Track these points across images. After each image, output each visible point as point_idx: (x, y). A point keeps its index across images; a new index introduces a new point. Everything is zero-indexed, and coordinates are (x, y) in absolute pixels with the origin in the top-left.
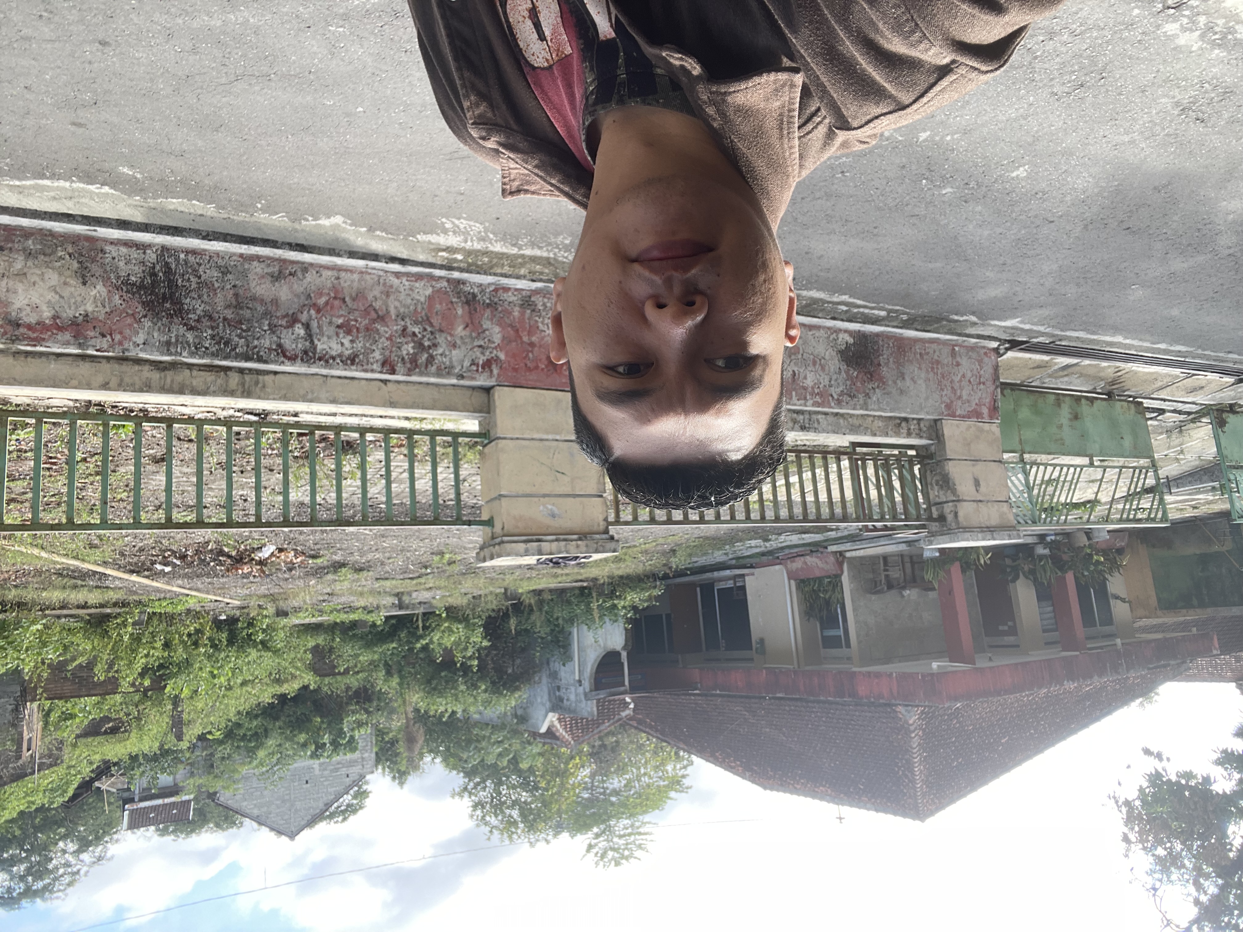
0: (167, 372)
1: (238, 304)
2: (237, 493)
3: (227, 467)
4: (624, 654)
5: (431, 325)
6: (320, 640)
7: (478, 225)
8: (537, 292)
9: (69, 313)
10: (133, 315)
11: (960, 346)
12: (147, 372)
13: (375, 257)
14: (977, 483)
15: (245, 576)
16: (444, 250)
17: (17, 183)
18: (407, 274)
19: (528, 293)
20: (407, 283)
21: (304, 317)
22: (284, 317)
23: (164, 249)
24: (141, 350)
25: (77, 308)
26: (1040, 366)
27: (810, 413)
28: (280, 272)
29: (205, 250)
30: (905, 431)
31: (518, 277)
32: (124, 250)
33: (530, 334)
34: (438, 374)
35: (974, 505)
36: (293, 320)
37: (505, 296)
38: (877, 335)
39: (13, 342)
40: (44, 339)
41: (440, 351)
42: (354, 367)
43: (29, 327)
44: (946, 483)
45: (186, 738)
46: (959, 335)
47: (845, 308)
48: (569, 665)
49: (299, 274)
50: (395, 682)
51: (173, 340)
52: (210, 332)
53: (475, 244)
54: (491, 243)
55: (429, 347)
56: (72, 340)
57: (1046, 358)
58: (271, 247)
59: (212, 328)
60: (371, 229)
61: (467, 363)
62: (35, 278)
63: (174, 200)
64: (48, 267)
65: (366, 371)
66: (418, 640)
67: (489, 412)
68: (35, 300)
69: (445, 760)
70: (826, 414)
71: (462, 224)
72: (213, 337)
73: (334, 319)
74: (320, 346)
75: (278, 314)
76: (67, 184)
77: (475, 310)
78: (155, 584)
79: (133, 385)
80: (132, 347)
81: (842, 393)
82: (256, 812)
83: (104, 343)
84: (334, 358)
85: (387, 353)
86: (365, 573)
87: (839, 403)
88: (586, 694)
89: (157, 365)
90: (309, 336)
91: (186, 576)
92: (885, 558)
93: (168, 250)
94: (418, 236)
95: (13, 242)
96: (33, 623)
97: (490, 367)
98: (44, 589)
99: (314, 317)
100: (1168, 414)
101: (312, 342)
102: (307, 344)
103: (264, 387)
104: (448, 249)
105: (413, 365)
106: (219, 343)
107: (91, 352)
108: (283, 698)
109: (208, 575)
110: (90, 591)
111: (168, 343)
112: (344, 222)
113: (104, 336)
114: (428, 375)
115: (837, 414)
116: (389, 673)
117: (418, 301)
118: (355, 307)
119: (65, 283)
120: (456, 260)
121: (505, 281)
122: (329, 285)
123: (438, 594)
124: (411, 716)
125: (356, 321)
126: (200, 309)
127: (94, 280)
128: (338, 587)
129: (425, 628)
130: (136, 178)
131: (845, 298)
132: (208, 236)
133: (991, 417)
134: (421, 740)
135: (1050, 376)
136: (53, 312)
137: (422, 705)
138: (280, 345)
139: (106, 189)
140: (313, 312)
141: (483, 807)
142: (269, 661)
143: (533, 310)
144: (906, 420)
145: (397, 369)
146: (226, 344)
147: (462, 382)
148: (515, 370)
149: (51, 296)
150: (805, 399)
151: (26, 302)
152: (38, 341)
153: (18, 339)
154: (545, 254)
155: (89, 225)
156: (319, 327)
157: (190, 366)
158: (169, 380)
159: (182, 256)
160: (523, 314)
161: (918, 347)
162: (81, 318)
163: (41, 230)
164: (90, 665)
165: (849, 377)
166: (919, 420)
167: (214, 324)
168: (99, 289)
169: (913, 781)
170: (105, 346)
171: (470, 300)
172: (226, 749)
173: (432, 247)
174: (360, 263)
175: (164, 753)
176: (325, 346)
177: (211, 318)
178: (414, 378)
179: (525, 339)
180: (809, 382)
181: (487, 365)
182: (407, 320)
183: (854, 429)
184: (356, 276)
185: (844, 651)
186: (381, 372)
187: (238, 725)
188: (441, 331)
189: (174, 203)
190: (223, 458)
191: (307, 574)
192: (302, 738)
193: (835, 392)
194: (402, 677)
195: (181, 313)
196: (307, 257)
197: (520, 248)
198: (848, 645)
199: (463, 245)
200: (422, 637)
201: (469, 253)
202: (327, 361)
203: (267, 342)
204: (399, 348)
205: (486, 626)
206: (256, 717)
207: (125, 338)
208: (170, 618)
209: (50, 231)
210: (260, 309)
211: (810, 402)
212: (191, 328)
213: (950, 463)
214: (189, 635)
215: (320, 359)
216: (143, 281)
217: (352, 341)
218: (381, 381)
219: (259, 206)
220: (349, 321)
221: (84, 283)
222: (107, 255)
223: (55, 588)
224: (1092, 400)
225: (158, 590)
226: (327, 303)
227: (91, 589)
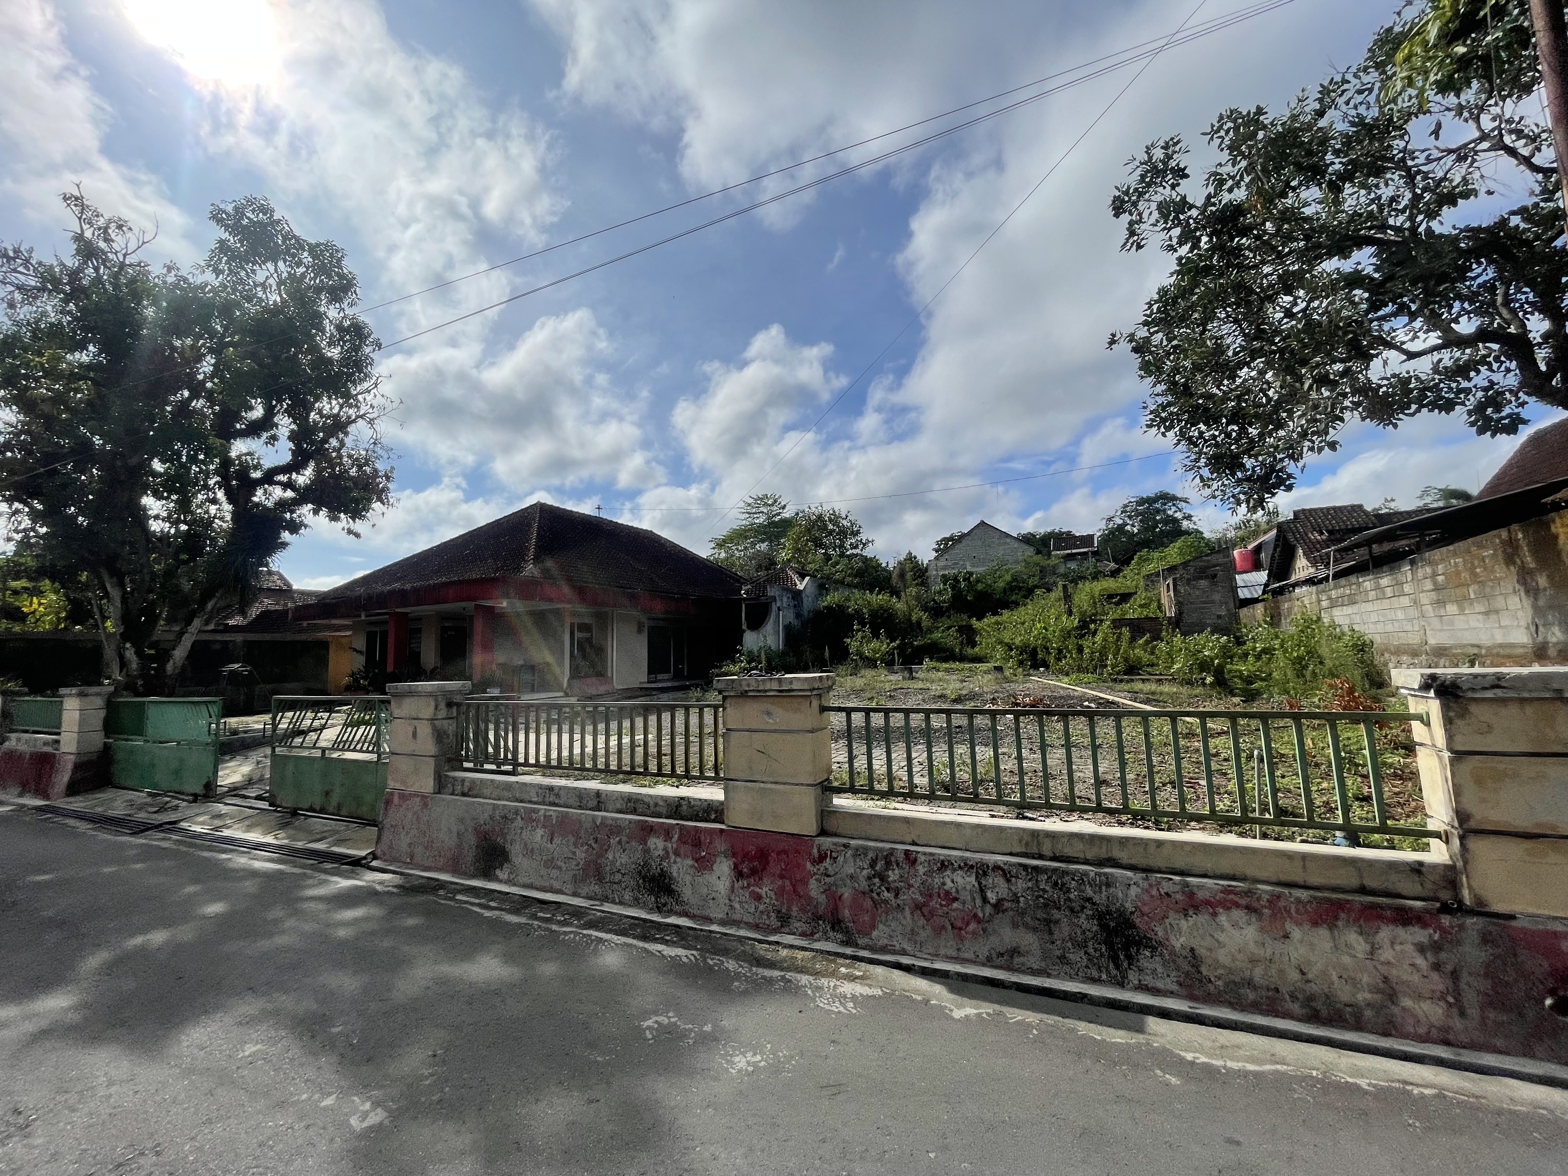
0: (1106, 856)
1: (1049, 924)
2: (1038, 756)
3: (1047, 776)
4: (744, 627)
5: (872, 898)
6: (969, 651)
7: (821, 1005)
8: (776, 931)
9: (1203, 918)
10: (1143, 915)
11: (405, 863)
12: (1123, 856)
13: (925, 973)
14: (415, 735)
15: (1029, 695)
16: (857, 978)
17: (1279, 1067)
18: (894, 952)
19: (783, 930)
20: (895, 943)
21: (988, 909)
22: (1006, 910)
23: (1121, 984)
24: (1131, 879)
25: (1195, 924)
26: (340, 842)
27: (544, 804)
28: (1012, 957)
29: (1083, 982)
30: (467, 784)
31: (791, 947)
32: (1160, 985)
33: (783, 887)
34: (866, 849)
35: (421, 716)
36: (998, 906)
37: (805, 927)
38: (473, 877)
39: (1250, 891)
40: (1222, 892)
41: (865, 872)
42: (942, 858)
43: (1237, 905)
44: (439, 736)
45: (1060, 588)
46: (402, 874)
47: (492, 904)
48: (787, 622)
49: (994, 956)
50: (914, 618)
51: (1104, 888)
52: (1072, 896)
53: (826, 984)
54: (811, 984)
55: (874, 876)
56: (1195, 890)
57: (336, 849)
58: (1022, 984)
59: (1070, 900)
60: (926, 1002)
61: (841, 859)
62: (1240, 956)
63: (1119, 1040)
64: (1230, 969)
65: (931, 854)
66: (899, 646)
67: (822, 811)
68: (1235, 933)
69: (880, 565)
70: (531, 802)
71: (837, 1007)
72: (1068, 891)
73: (961, 907)
74: (972, 879)
75: (1011, 913)
76: (1229, 1064)
77: (832, 914)
78: (1095, 693)
79: (1135, 844)
80: (1140, 882)
81: (512, 821)
82: (1008, 540)
83: (1166, 887)
84: (960, 867)
85: (912, 871)
86: (937, 693)
87: (517, 812)
88: (775, 600)
89: (1116, 864)
90: (982, 891)
91: (1072, 698)
92: (533, 690)
93: (1118, 984)
94: (880, 993)
95: (1267, 998)
96: (1179, 670)
97: (820, 855)
98: (1176, 693)
99: (979, 910)
100: (253, 795)
101: (980, 884)
102: (984, 883)
103: (1020, 841)
104: (852, 978)
105: (888, 859)
106: (1063, 884)
107: (1177, 878)
108: (995, 613)
109: (1055, 698)
110: (1141, 690)
111: (1108, 885)
112: (951, 1010)
113: (1167, 894)
114: (876, 849)
115: (521, 801)
116: (919, 623)
117: (885, 924)
118: (943, 919)
119: (1210, 950)
120: (847, 966)
121: (804, 943)
122: (966, 942)
123: (882, 678)
124: (903, 594)
125: (941, 905)
126: (1082, 920)
127: (1184, 953)
128: (958, 685)
129: (893, 654)
130: (1161, 1069)
131: (487, 914)
132: (1081, 998)
133: (392, 794)
134: (894, 575)
135: (338, 832)
136: (1218, 920)
137: (894, 600)
138: (1008, 881)
139: (1189, 1056)
140: (980, 915)
141: (852, 532)
142: (1007, 637)
143: (779, 912)
144: (464, 794)
145: (903, 855)
146: (1056, 884)
147: (845, 841)
148: (798, 852)
149: (1222, 937)
150: (545, 816)
151: (1245, 932)
152: (1227, 891)
153: (1246, 893)
154: (760, 970)
155: (1197, 1014)
156: (974, 899)
157: (1086, 862)
158: (1104, 850)
159: (1104, 977)
160: (789, 909)
161: (442, 862)
162: (1191, 913)
163: (1243, 1011)
164: (1133, 639)
165: (504, 835)
166: (452, 794)
167: (1068, 903)
168: (1178, 942)
169: (539, 527)
170: (1164, 883)
171: (837, 924)
172: (1031, 582)
173: (868, 982)
174: (938, 965)
175: (1075, 581)
176: (968, 879)
177: (1072, 910)
178: (888, 846)
179: (787, 883)
180: (540, 832)
181: (822, 858)
182: (895, 905)
183: (508, 786)
184: (942, 952)
185: (577, 620)
186: (918, 852)
187: (1026, 597)
188: (864, 893)
189: (1119, 1037)
190: (1051, 784)
191: (981, 695)
192: (980, 587)
193: (519, 822)
194: (910, 620)
195: (1100, 916)
196: (987, 972)
197: (783, 977)
198: (572, 625)
199: (838, 983)
200: (894, 648)
201: (833, 974)
202: (966, 864)
203: (1020, 885)
204: (901, 877)
205: (848, 654)
206: (1013, 602)
207: (1147, 891)
208: (1080, 670)
209: (1235, 1009)
210: (1028, 919)
211: (542, 813)
212: (1089, 900)
213: (432, 753)
214: (1065, 657)
215: (972, 867)
216: (1138, 950)
217: (944, 884)
218: (917, 845)
219: (1035, 1032)
220: (948, 905)
221: (1192, 950)
222: (1175, 979)
223: (1168, 694)
224: (311, 810)
225: (1092, 689)
226: (968, 924)
227: (1141, 691)
